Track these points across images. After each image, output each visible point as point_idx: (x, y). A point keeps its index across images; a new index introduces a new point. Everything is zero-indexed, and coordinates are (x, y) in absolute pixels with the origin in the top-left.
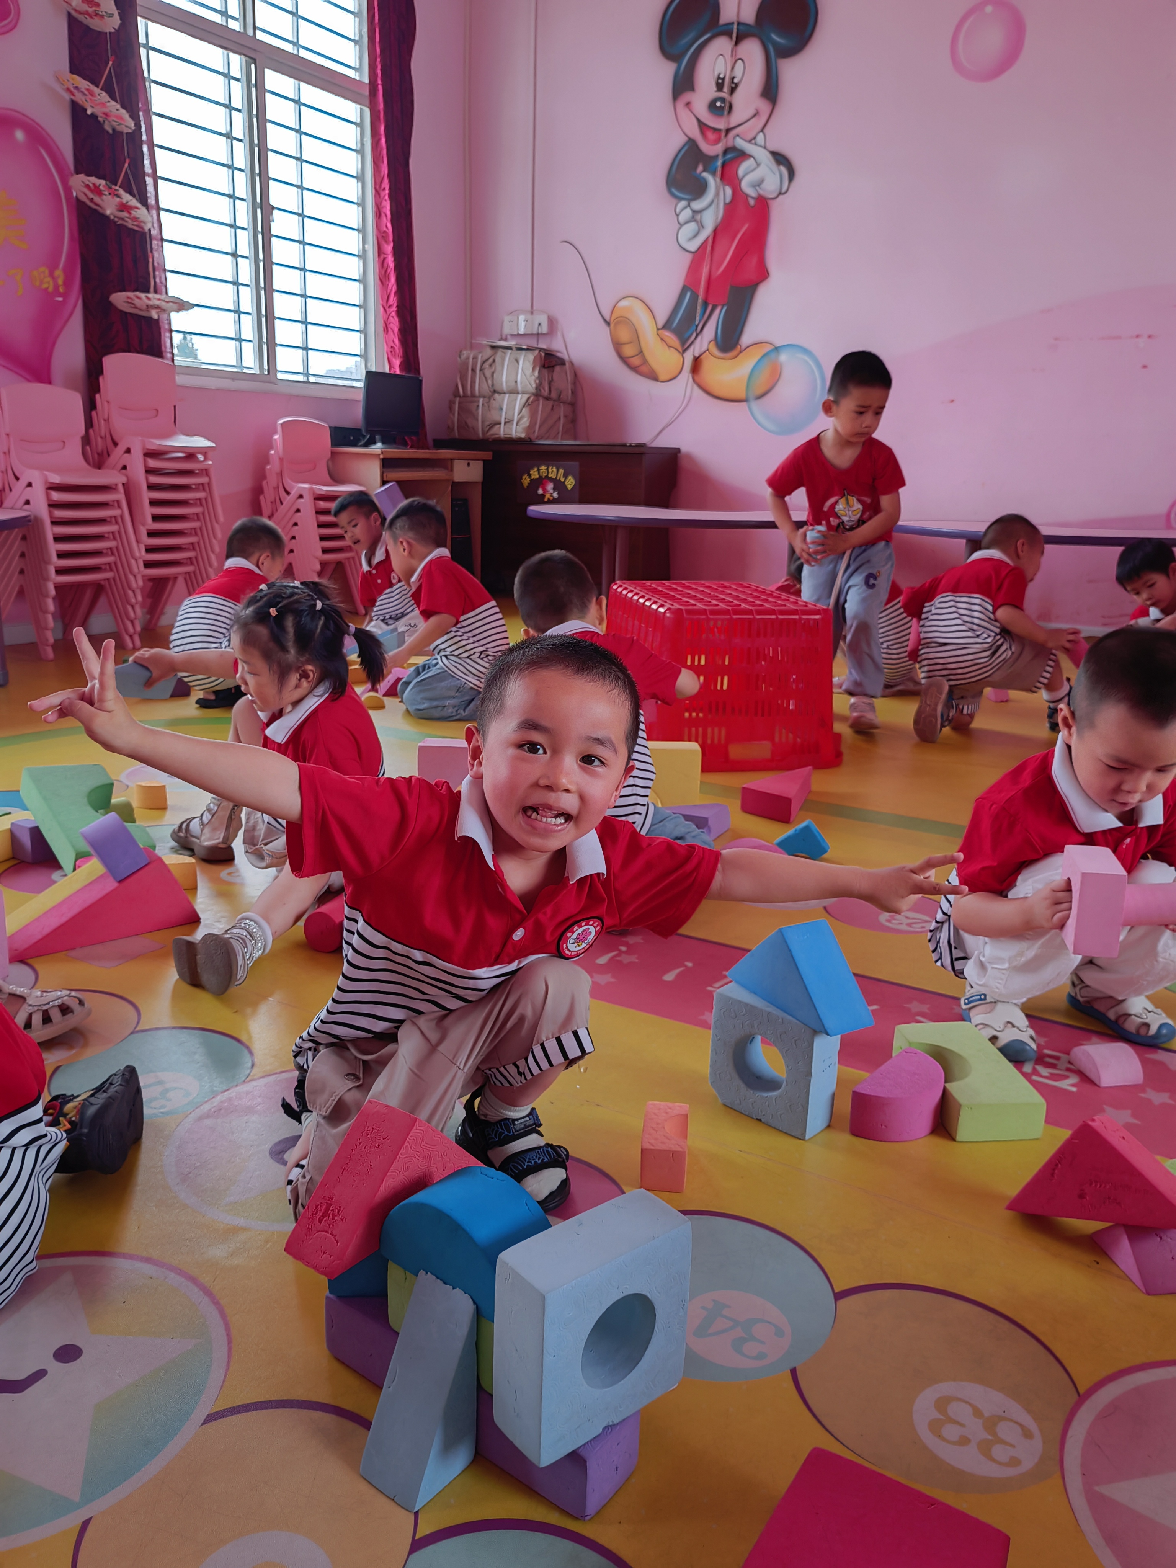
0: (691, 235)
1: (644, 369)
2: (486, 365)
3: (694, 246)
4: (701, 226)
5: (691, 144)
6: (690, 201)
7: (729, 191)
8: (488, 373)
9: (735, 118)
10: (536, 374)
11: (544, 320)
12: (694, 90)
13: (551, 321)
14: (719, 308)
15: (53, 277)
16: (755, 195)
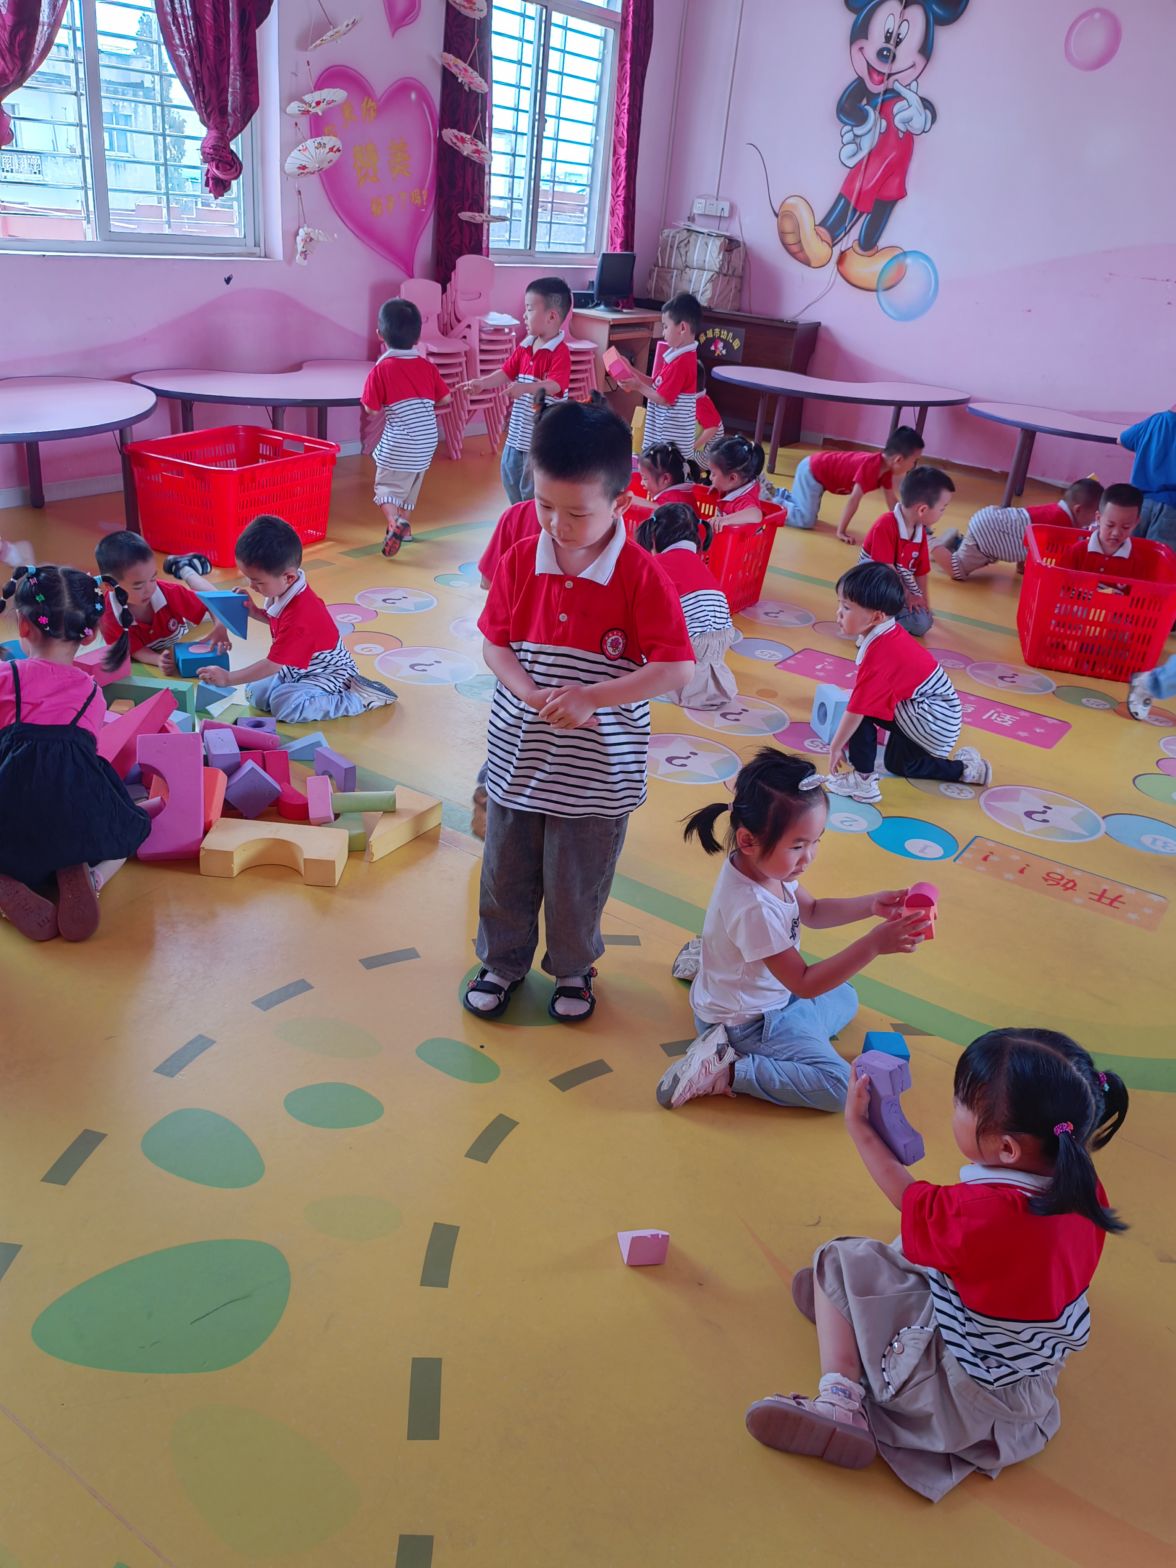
0: (851, 154)
1: (800, 255)
2: (682, 244)
3: (852, 163)
4: (859, 148)
5: (860, 80)
6: (853, 126)
7: (884, 123)
8: (683, 252)
9: (897, 66)
10: (721, 257)
11: (726, 206)
12: (867, 39)
13: (732, 208)
14: (865, 215)
15: (421, 195)
16: (904, 130)
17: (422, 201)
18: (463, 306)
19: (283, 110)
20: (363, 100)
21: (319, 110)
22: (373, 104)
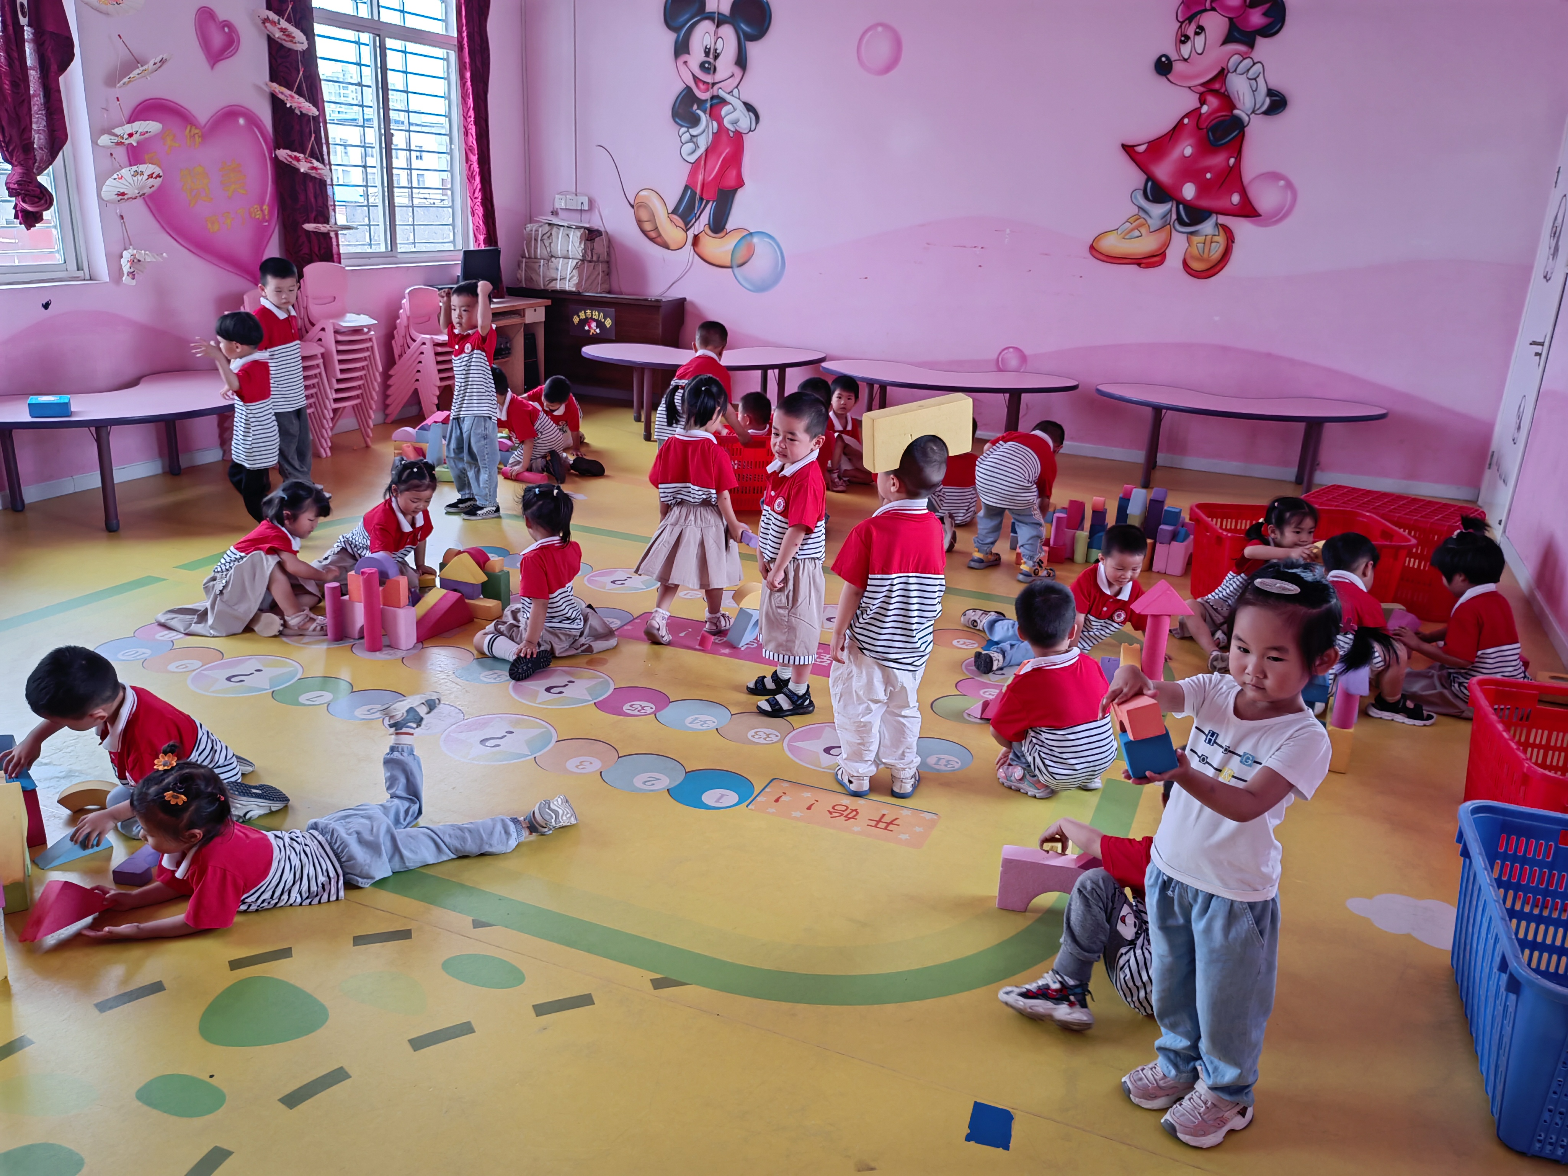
0: (690, 151)
1: (659, 240)
2: (545, 237)
3: (692, 159)
4: (697, 147)
5: (688, 89)
6: (688, 128)
7: (715, 124)
8: (547, 244)
9: (719, 76)
10: (582, 246)
11: (585, 200)
12: (689, 53)
13: (591, 202)
14: (711, 203)
15: (262, 210)
16: (733, 129)
17: (264, 215)
18: (315, 310)
19: (94, 142)
20: (186, 128)
21: (133, 141)
22: (197, 131)
